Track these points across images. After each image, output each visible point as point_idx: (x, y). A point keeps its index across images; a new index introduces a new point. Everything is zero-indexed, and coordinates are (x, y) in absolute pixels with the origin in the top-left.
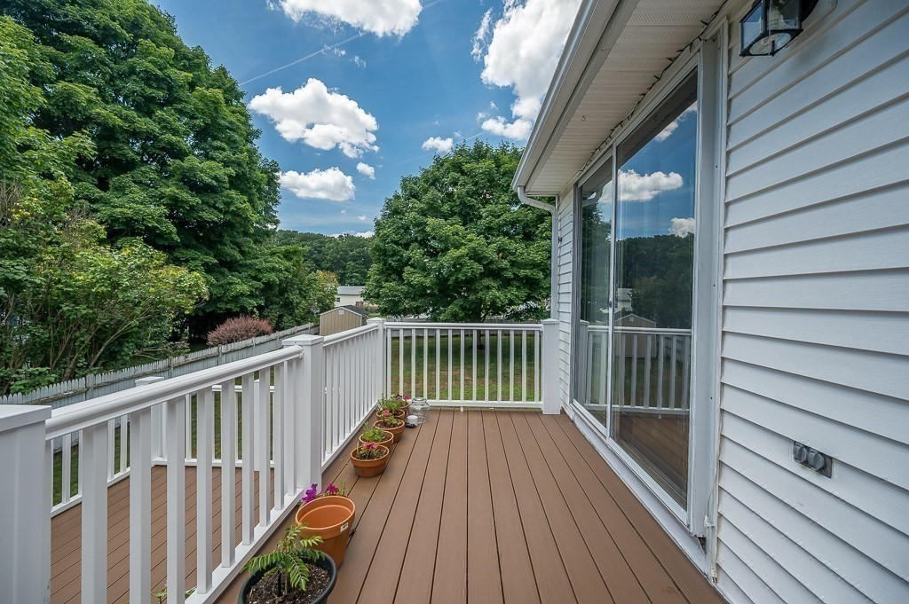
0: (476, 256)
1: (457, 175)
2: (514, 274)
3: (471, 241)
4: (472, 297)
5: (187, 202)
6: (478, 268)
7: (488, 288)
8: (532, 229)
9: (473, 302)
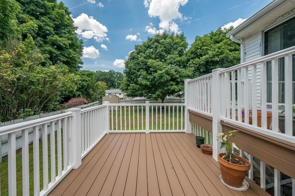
0: (167, 73)
1: (158, 44)
2: (181, 80)
3: (164, 68)
4: (166, 88)
5: (55, 53)
6: (169, 78)
7: (172, 85)
8: (186, 64)
9: (166, 90)
